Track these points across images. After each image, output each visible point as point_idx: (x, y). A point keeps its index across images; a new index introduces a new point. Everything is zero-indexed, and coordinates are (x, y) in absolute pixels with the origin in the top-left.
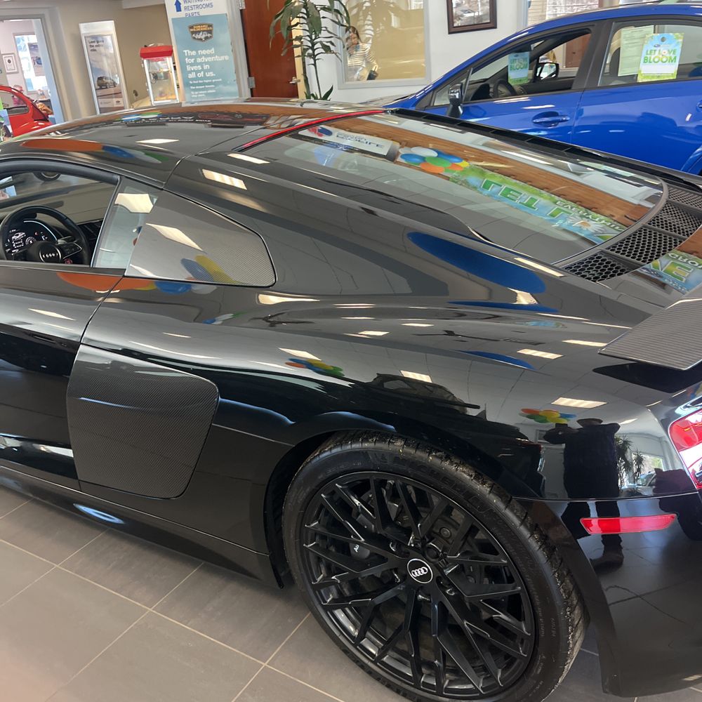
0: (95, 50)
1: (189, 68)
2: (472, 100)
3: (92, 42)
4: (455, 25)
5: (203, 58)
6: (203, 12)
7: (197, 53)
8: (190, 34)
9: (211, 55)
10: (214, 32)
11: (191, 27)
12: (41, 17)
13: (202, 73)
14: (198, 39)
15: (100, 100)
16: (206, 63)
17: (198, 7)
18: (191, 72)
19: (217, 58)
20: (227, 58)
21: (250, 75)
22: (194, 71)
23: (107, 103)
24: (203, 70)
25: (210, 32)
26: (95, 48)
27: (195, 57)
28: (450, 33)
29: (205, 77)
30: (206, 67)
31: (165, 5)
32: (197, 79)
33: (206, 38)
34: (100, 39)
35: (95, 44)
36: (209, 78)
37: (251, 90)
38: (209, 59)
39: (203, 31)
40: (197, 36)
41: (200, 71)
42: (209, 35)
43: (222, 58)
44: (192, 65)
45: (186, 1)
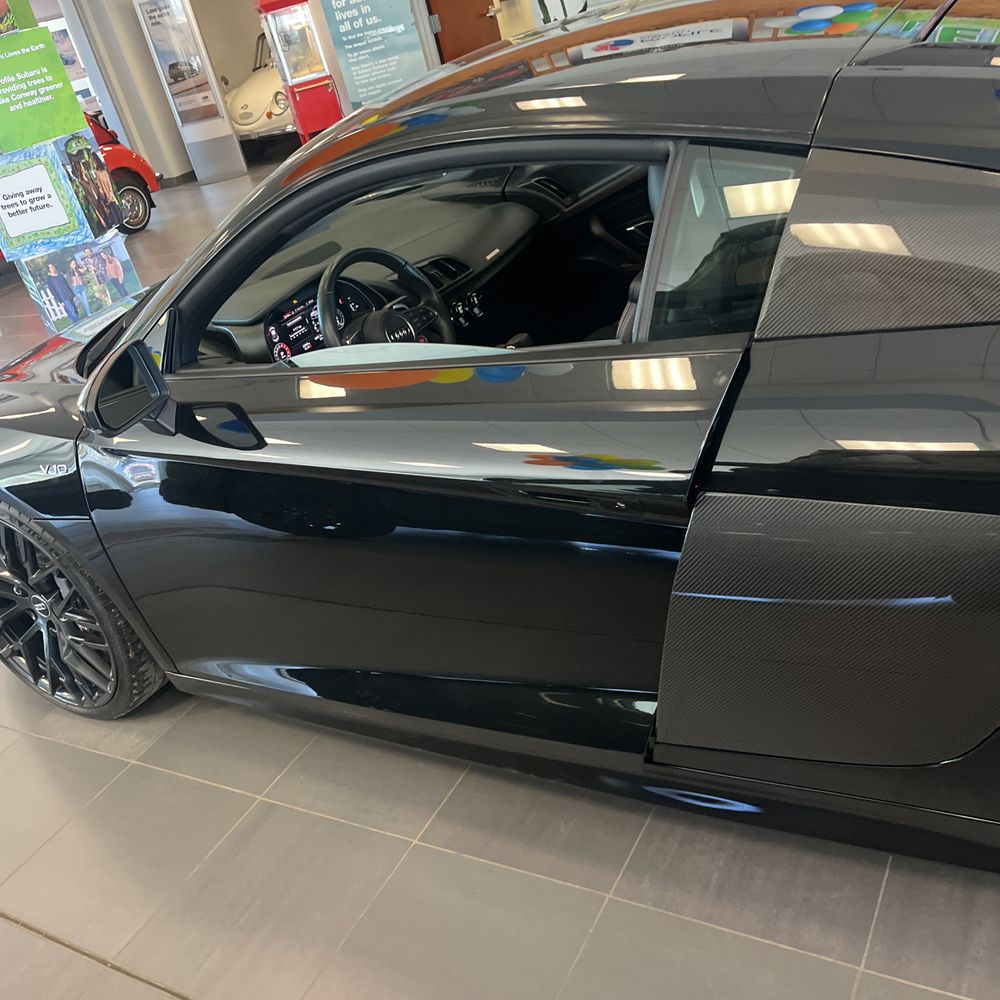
1: (339, 16)
3: (152, 11)
13: (360, 20)
15: (178, 100)
18: (342, 22)
21: (431, 13)
22: (347, 19)
23: (190, 102)
24: (360, 15)
26: (158, 19)
29: (366, 28)
30: (365, 9)
32: (354, 31)
34: (163, 4)
35: (156, 14)
36: (372, 27)
37: (436, 36)
41: (356, 19)
44: (342, 10)
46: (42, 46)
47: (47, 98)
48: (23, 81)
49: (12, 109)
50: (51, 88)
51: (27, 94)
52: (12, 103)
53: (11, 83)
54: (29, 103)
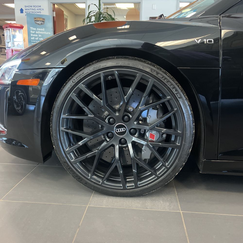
1: (32, 35)
5: (39, 32)
7: (36, 29)
8: (34, 21)
9: (43, 31)
10: (45, 22)
11: (35, 18)
13: (38, 38)
14: (38, 24)
16: (40, 34)
18: (32, 37)
19: (45, 33)
20: (49, 33)
22: (34, 36)
24: (38, 36)
25: (43, 22)
27: (35, 31)
29: (39, 40)
30: (40, 36)
32: (35, 40)
33: (41, 24)
38: (42, 33)
39: (40, 21)
40: (37, 22)
41: (37, 37)
42: (43, 23)
43: (47, 33)
44: (33, 34)
45: (26, 9)
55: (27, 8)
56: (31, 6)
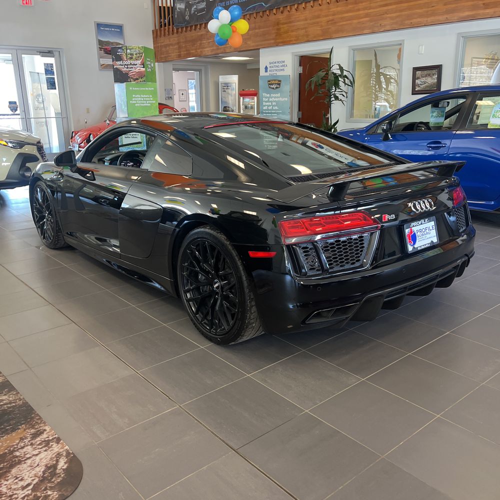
0: (225, 91)
1: (264, 104)
2: (402, 131)
3: (224, 86)
4: (416, 90)
5: (273, 98)
6: (279, 73)
7: (270, 95)
8: (268, 85)
9: (278, 97)
10: (281, 85)
11: (270, 81)
12: (200, 71)
13: (271, 107)
14: (272, 88)
16: (274, 101)
17: (276, 70)
18: (265, 106)
19: (281, 99)
20: (286, 99)
21: (299, 110)
22: (267, 105)
25: (279, 84)
27: (269, 98)
28: (412, 94)
29: (272, 110)
30: (274, 104)
31: (259, 69)
32: (268, 110)
33: (277, 88)
34: (229, 85)
35: (225, 88)
36: (275, 110)
37: (299, 119)
38: (276, 99)
39: (275, 84)
40: (272, 86)
42: (278, 86)
43: (284, 99)
44: (266, 102)
45: (270, 67)
46: (153, 89)
47: (149, 105)
48: (143, 98)
49: (136, 105)
50: (151, 102)
51: (143, 102)
52: (137, 103)
53: (139, 97)
54: (142, 105)
55: (272, 65)
56: (275, 63)
